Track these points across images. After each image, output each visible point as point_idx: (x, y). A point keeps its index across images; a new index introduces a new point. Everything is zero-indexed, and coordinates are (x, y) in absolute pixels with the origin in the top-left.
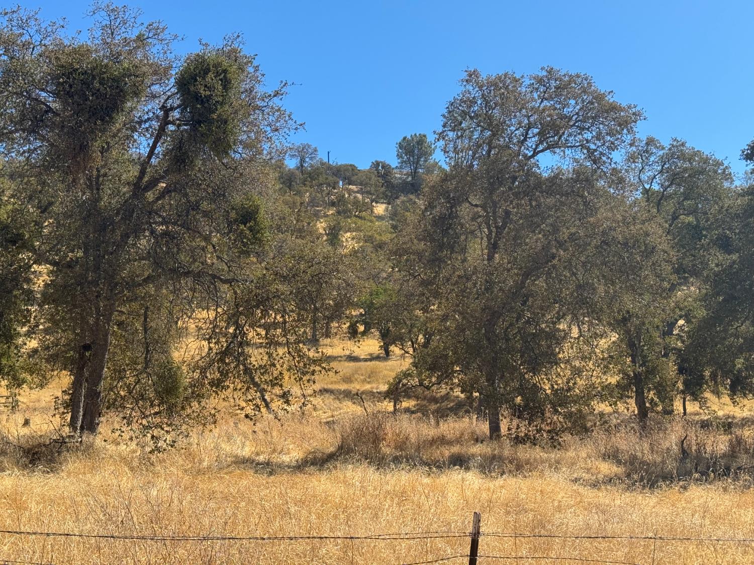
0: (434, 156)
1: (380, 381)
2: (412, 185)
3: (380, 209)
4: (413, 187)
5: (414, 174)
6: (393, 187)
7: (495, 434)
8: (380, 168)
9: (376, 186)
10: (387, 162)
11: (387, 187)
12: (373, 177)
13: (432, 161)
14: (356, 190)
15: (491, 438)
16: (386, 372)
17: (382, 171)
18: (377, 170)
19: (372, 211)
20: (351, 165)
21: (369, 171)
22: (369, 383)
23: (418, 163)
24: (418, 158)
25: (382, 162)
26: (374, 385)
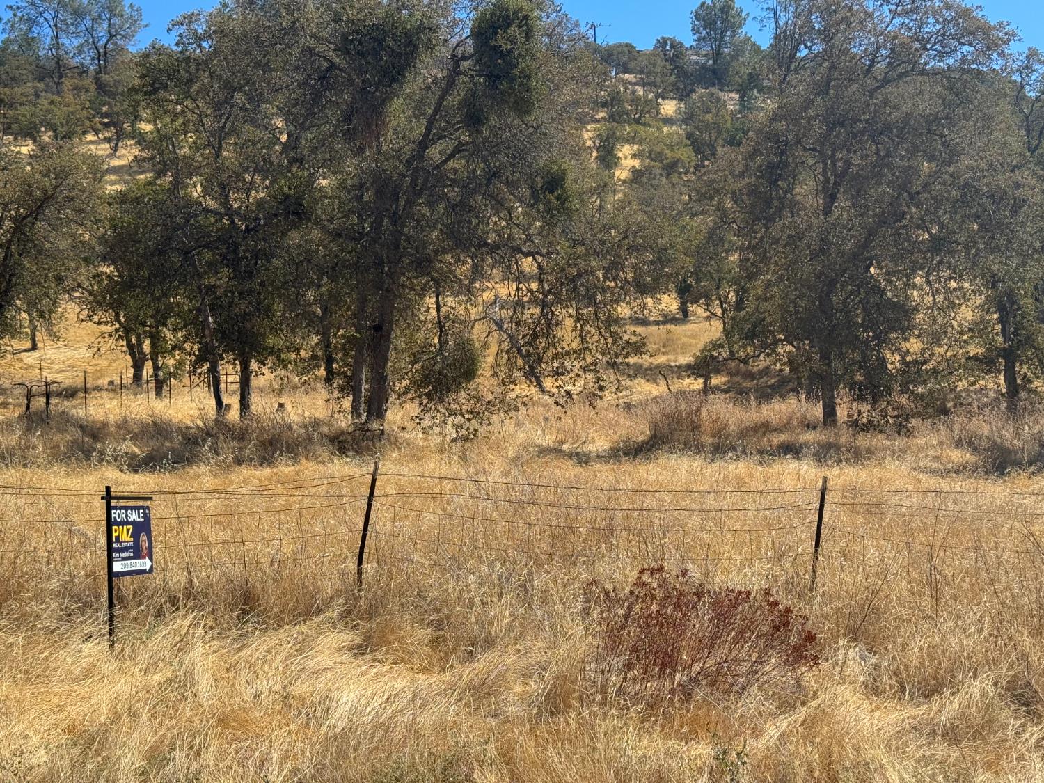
0: (744, 29)
1: (679, 351)
2: (714, 72)
3: (669, 108)
4: (715, 75)
5: (717, 54)
6: (686, 76)
7: (829, 420)
8: (668, 47)
9: (663, 74)
10: (679, 39)
11: (678, 75)
12: (659, 62)
13: (742, 36)
14: (634, 80)
15: (825, 423)
16: (686, 339)
17: (669, 51)
18: (664, 50)
19: (658, 112)
20: (628, 45)
21: (653, 54)
22: (664, 353)
23: (721, 39)
24: (722, 31)
25: (670, 39)
26: (672, 357)
